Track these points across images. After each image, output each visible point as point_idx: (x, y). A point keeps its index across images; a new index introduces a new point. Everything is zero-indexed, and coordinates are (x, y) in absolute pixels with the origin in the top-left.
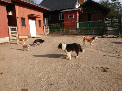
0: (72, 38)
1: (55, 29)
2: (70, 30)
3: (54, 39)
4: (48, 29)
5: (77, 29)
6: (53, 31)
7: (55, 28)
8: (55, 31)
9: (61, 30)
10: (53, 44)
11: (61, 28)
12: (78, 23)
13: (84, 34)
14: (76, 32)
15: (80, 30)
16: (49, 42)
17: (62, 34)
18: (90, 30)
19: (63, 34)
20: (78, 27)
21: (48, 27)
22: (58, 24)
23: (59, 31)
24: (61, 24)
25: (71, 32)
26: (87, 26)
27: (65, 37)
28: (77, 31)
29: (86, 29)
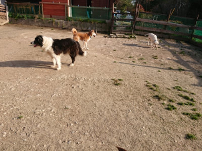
0: (59, 34)
1: (24, 13)
2: (55, 20)
3: (21, 33)
4: (7, 13)
5: (68, 19)
6: (19, 17)
7: (22, 12)
8: (23, 17)
9: (37, 16)
10: (20, 43)
11: (37, 13)
12: (70, 6)
13: (80, 28)
14: (66, 23)
15: (73, 22)
16: (9, 38)
17: (40, 26)
18: (91, 22)
19: (42, 26)
20: (70, 15)
21: (7, 7)
22: (29, 3)
23: (33, 18)
24: (35, 4)
25: (57, 23)
26: (86, 15)
27: (46, 32)
28: (69, 23)
29: (84, 21)
